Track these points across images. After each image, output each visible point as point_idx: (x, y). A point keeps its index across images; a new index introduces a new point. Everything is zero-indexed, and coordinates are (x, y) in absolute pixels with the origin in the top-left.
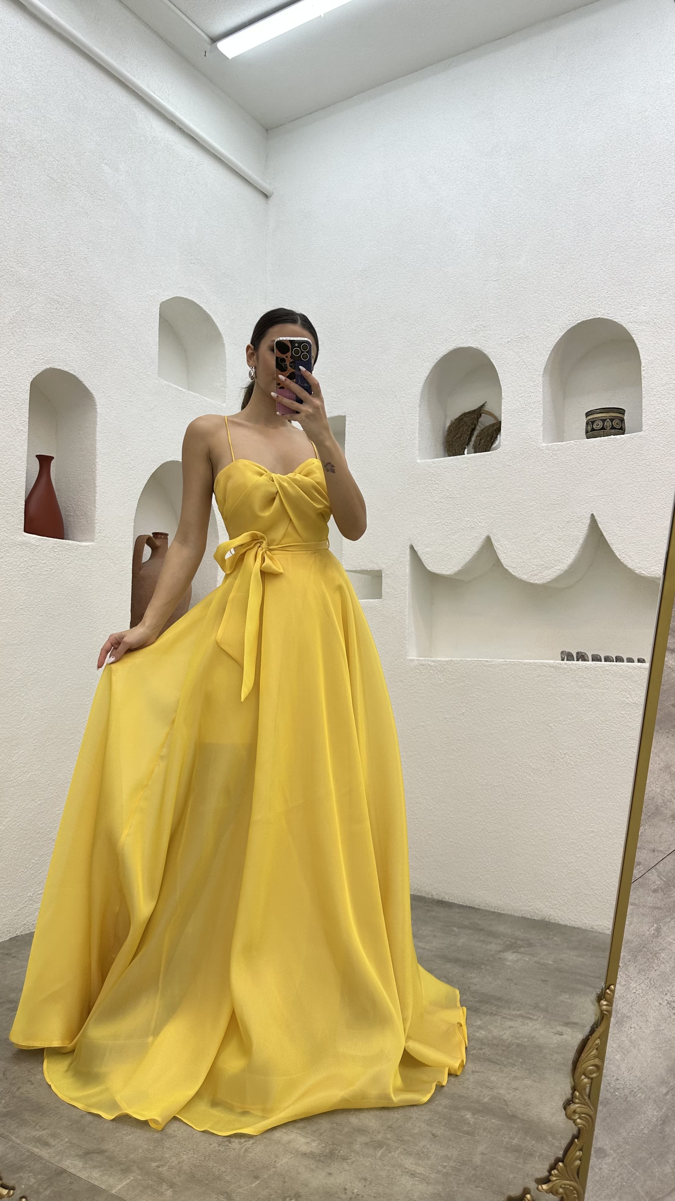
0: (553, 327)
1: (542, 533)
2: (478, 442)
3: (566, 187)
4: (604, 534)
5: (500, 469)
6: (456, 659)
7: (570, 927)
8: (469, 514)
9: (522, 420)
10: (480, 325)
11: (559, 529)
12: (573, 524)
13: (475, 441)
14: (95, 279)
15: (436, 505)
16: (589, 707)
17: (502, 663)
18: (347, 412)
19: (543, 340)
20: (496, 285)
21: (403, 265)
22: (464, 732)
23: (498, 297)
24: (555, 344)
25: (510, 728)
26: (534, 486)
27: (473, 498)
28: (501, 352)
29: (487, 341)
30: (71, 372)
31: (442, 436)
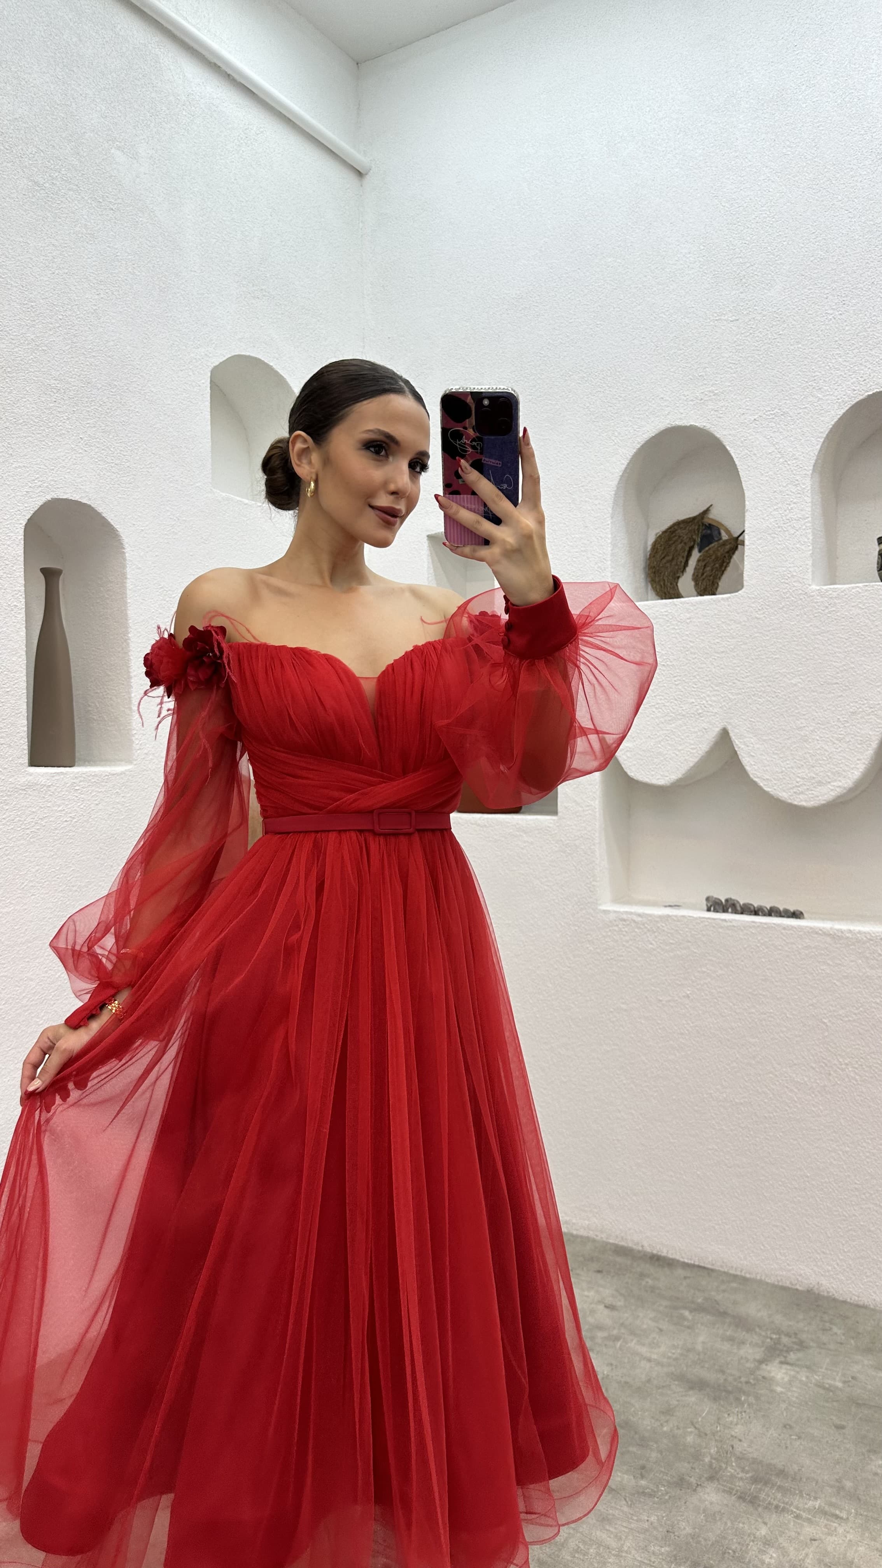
0: (827, 399)
1: (811, 728)
3: (849, 168)
5: (744, 623)
8: (694, 692)
9: (778, 547)
10: (708, 391)
11: (839, 724)
12: (861, 718)
13: (695, 569)
19: (812, 420)
20: (734, 328)
22: (690, 1022)
23: (737, 347)
24: (831, 427)
26: (799, 653)
27: (699, 668)
28: (743, 436)
29: (720, 417)
30: (84, 501)
31: (642, 558)
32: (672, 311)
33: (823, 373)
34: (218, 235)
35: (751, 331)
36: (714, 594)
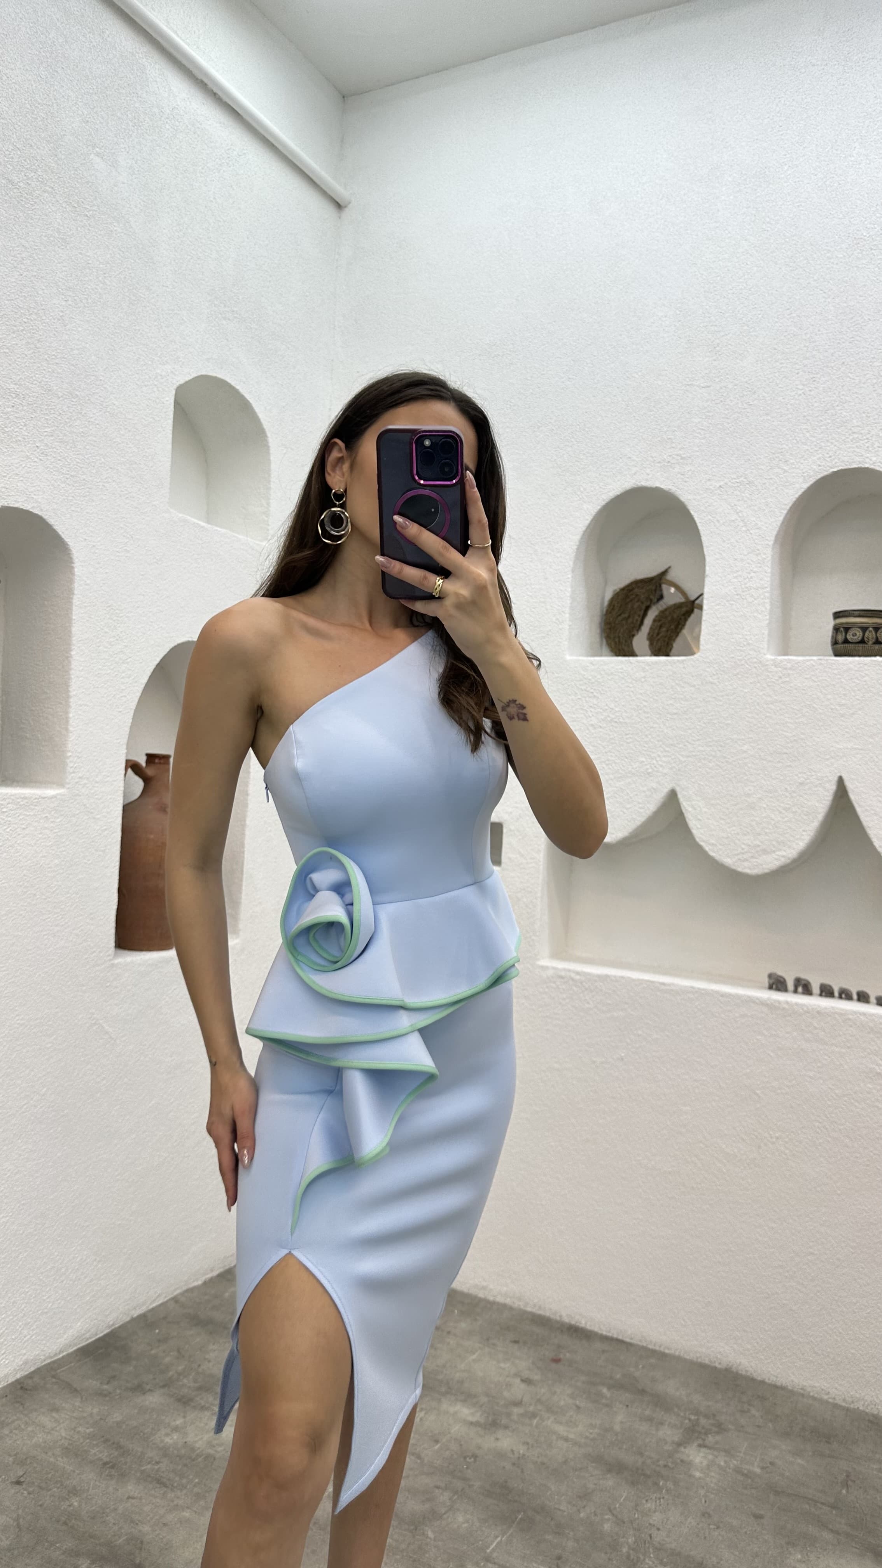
0: (794, 472)
1: (759, 796)
2: (656, 631)
3: (826, 250)
4: (858, 809)
5: (697, 687)
8: (644, 752)
9: (736, 614)
10: (675, 454)
11: (787, 794)
12: (810, 789)
13: (651, 628)
19: (776, 491)
20: (705, 394)
22: (622, 1086)
23: (708, 414)
24: (794, 499)
27: (652, 727)
28: (707, 502)
29: (686, 482)
30: (36, 511)
31: (599, 614)
32: (645, 372)
33: (791, 446)
34: (193, 252)
35: (722, 399)
36: (667, 655)
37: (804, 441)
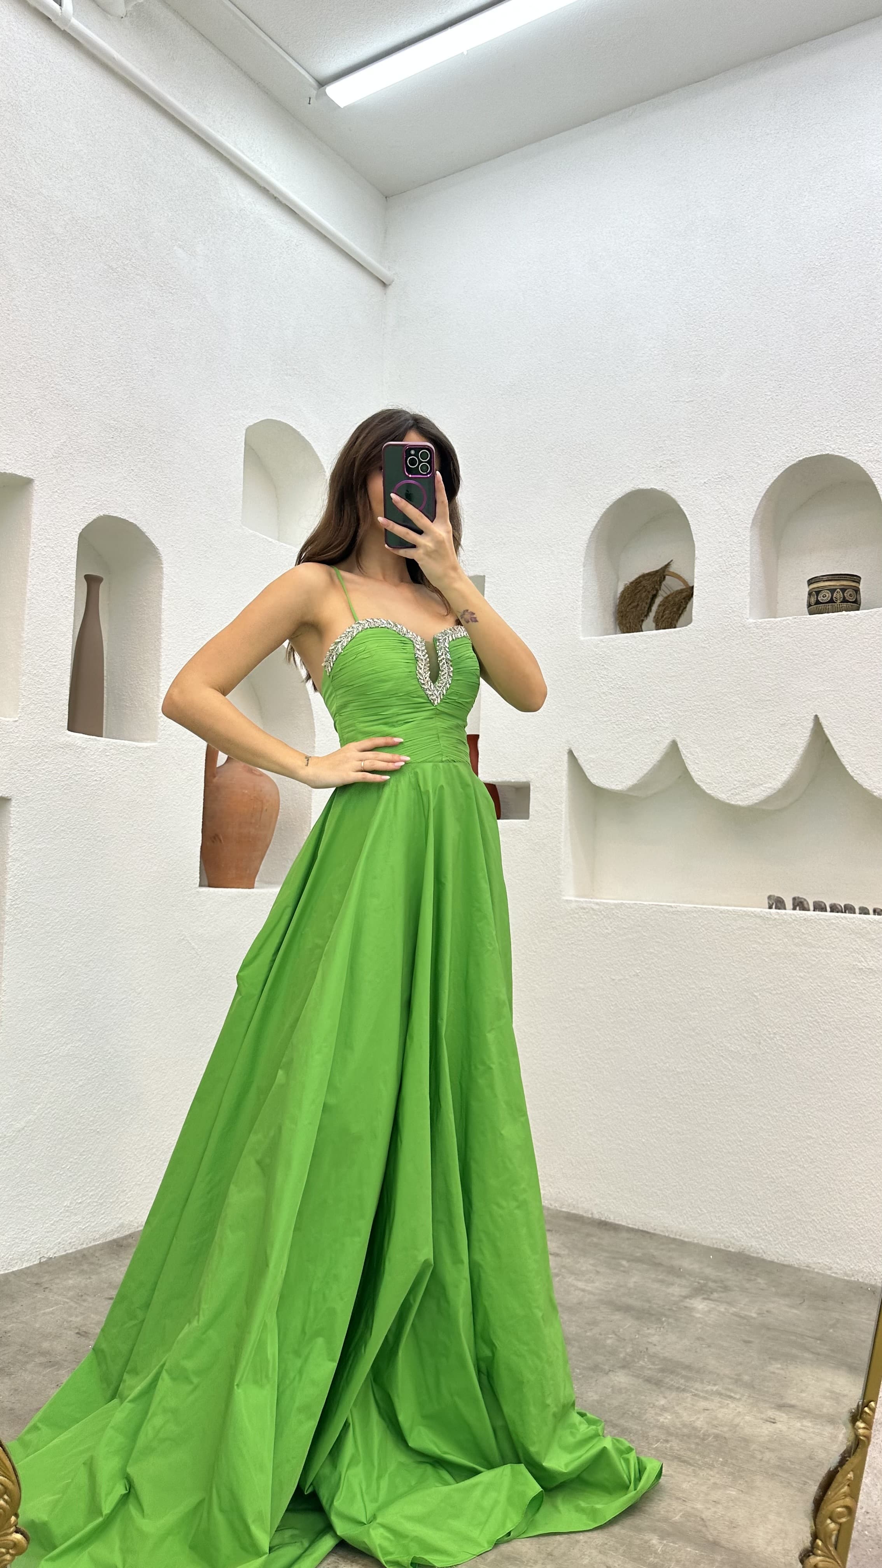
0: (766, 464)
1: (747, 739)
2: (661, 614)
3: (785, 280)
4: (832, 742)
5: (691, 652)
6: (628, 902)
7: (778, 1264)
8: (648, 711)
9: (722, 587)
10: (667, 459)
11: (770, 734)
12: (790, 728)
13: (656, 612)
14: (163, 398)
15: (605, 698)
16: (808, 971)
17: (690, 909)
18: (487, 571)
19: (752, 482)
20: (689, 407)
21: (565, 379)
22: (638, 999)
23: (692, 423)
24: (768, 487)
25: (700, 995)
26: (738, 675)
27: (655, 690)
29: (676, 481)
30: (131, 520)
31: (612, 605)
32: (638, 395)
34: (259, 321)
35: (703, 410)
36: (671, 628)
37: (773, 438)
